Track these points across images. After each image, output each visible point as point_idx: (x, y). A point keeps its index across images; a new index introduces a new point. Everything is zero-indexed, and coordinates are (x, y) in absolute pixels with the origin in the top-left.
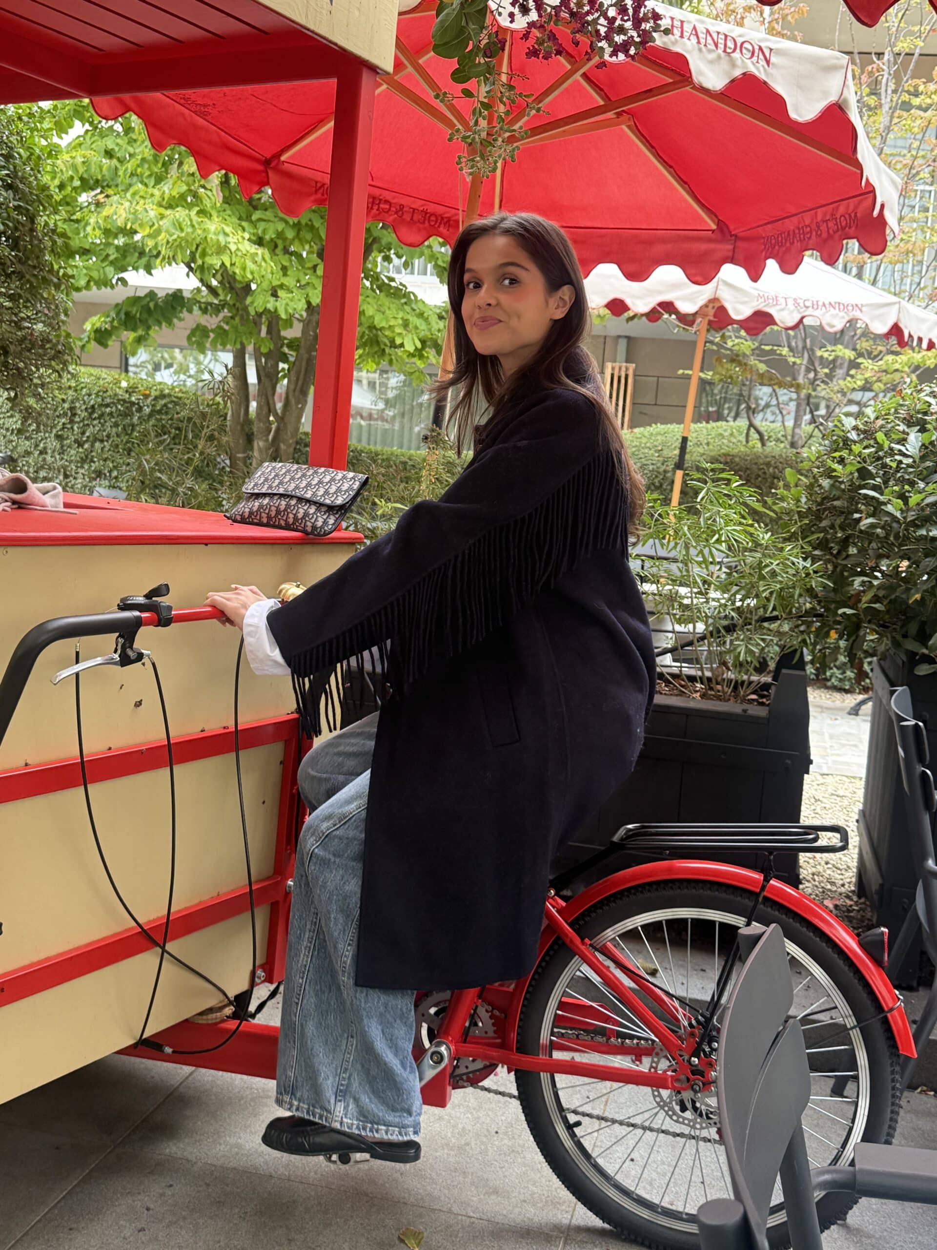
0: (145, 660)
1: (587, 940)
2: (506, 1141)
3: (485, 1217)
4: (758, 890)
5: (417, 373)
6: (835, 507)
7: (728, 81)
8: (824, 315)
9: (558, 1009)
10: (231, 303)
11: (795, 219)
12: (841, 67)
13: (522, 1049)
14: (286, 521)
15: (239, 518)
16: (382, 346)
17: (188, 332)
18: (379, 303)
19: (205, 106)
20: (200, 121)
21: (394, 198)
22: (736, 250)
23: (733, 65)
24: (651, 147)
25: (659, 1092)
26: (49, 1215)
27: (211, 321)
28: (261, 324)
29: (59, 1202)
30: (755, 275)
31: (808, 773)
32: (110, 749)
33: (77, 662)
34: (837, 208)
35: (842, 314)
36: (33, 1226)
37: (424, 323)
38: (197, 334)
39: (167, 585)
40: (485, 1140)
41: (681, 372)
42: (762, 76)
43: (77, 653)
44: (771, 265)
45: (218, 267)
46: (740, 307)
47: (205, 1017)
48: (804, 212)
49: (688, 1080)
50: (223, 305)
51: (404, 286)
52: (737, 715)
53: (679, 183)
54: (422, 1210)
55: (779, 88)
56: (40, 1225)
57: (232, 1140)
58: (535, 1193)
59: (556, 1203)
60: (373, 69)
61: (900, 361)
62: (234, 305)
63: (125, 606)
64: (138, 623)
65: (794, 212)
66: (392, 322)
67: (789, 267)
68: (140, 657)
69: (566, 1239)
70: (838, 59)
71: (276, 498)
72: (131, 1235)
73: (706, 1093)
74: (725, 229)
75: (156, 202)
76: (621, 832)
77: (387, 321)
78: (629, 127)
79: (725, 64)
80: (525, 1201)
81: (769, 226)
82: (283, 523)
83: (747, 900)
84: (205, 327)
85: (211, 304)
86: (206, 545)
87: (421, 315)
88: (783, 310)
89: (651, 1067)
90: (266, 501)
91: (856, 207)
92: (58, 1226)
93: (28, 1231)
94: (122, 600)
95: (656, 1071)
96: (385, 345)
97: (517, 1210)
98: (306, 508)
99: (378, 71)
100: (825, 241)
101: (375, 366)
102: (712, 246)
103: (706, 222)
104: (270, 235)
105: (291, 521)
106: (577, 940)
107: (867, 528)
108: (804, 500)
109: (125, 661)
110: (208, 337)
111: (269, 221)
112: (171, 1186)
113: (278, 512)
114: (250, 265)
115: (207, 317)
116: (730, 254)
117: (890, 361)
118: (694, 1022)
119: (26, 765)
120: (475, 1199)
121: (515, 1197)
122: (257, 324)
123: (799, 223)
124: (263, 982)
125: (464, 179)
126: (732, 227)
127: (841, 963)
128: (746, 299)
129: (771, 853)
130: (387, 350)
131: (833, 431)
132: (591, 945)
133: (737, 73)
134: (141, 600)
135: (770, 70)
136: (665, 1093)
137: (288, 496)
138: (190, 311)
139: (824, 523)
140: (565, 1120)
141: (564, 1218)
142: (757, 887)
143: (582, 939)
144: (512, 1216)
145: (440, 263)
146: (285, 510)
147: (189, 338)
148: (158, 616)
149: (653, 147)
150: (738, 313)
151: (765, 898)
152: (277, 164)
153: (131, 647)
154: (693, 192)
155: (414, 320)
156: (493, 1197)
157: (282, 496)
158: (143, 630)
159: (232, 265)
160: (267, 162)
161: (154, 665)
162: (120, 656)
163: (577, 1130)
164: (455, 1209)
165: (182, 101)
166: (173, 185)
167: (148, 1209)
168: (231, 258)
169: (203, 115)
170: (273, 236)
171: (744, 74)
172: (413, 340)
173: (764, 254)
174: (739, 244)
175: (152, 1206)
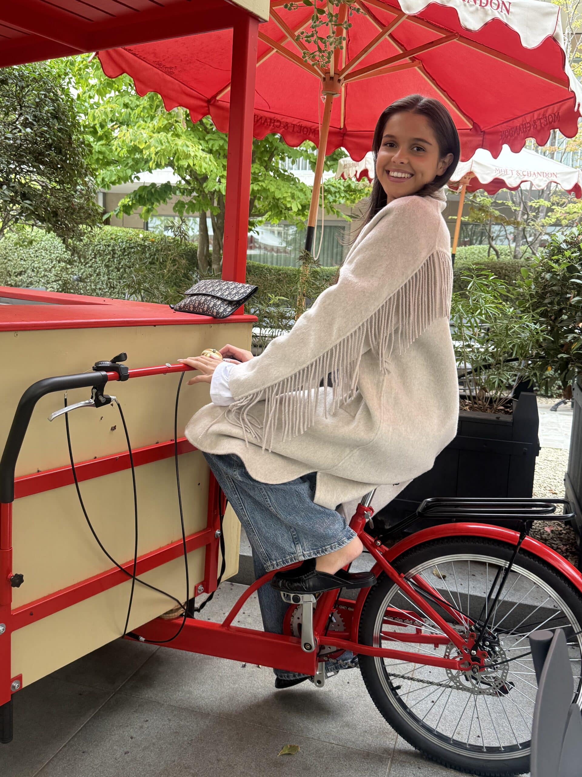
0: (113, 402)
1: (402, 574)
2: (354, 689)
3: (341, 744)
4: (516, 544)
5: (300, 224)
6: (553, 291)
7: (482, 24)
8: (534, 180)
9: (385, 616)
10: (197, 188)
11: (520, 119)
12: (555, 13)
13: (362, 641)
15: (180, 309)
16: (280, 209)
17: (174, 205)
18: (278, 184)
19: (171, 68)
20: (168, 78)
21: (282, 119)
22: (484, 140)
23: (486, 14)
24: (433, 80)
25: (450, 671)
26: (71, 742)
27: (186, 199)
28: (214, 199)
29: (78, 732)
30: (495, 155)
31: (538, 456)
32: (95, 458)
33: (66, 406)
34: (547, 111)
35: (545, 179)
36: (61, 750)
37: (303, 195)
38: (179, 206)
39: (125, 354)
40: (341, 688)
41: (450, 217)
42: (505, 20)
43: (66, 400)
44: (506, 148)
45: (186, 166)
46: (485, 176)
47: (167, 615)
48: (526, 114)
49: (470, 664)
50: (193, 190)
51: (292, 174)
52: (493, 421)
53: (449, 101)
54: (301, 738)
55: (515, 27)
56: (66, 749)
57: (186, 689)
58: (372, 726)
59: (384, 733)
60: (256, 18)
61: (577, 207)
62: (199, 189)
63: (97, 368)
64: (105, 379)
65: (520, 115)
66: (285, 195)
67: (516, 149)
68: (108, 401)
69: (392, 760)
70: (552, 7)
71: (200, 296)
72: (120, 757)
73: (482, 672)
74: (478, 129)
75: (150, 130)
76: (423, 504)
77: (282, 194)
78: (419, 68)
79: (481, 14)
80: (366, 732)
81: (504, 124)
82: (201, 311)
83: (507, 550)
84: (183, 202)
85: (186, 189)
86: (155, 326)
87: (301, 190)
88: (510, 177)
89: (445, 655)
90: (195, 298)
91: (559, 109)
92: (75, 750)
93: (57, 754)
94: (97, 364)
95: (448, 658)
96: (283, 208)
97: (361, 738)
98: (215, 302)
99: (260, 19)
100: (539, 131)
101: (278, 221)
102: (470, 138)
103: (466, 124)
104: (216, 148)
105: (205, 309)
106: (396, 574)
107: (576, 303)
108: (533, 287)
109: (98, 404)
110: (185, 207)
111: (215, 140)
112: (147, 721)
113: (199, 304)
114: (204, 165)
115: (185, 197)
116: (481, 142)
117: (572, 207)
118: (473, 628)
119: (38, 471)
120: (334, 730)
121: (360, 728)
122: (212, 199)
123: (523, 121)
124: (203, 592)
125: (321, 101)
126: (482, 127)
127: (570, 590)
128: (489, 172)
129: (524, 521)
130: (283, 211)
131: (552, 243)
132: (405, 577)
133: (489, 19)
134: (108, 363)
135: (510, 16)
136: (454, 672)
137: (208, 295)
138: (175, 193)
139: (546, 301)
140: (390, 684)
141: (390, 744)
142: (515, 542)
143: (399, 574)
144: (358, 742)
145: (312, 160)
146: (203, 303)
147: (174, 208)
148: (119, 374)
149: (434, 79)
150: (485, 180)
151: (521, 549)
152: (215, 102)
153: (102, 395)
154: (458, 106)
155: (298, 194)
156: (346, 729)
157: (204, 295)
158: (108, 383)
159: (194, 165)
160: (208, 101)
161: (119, 405)
162: (95, 401)
163: (398, 691)
164: (323, 738)
165: (157, 66)
166: (159, 120)
167: (132, 738)
168: (193, 161)
169: (170, 74)
170: (218, 148)
171: (493, 19)
172: (297, 204)
173: (501, 142)
174: (487, 137)
175: (135, 736)
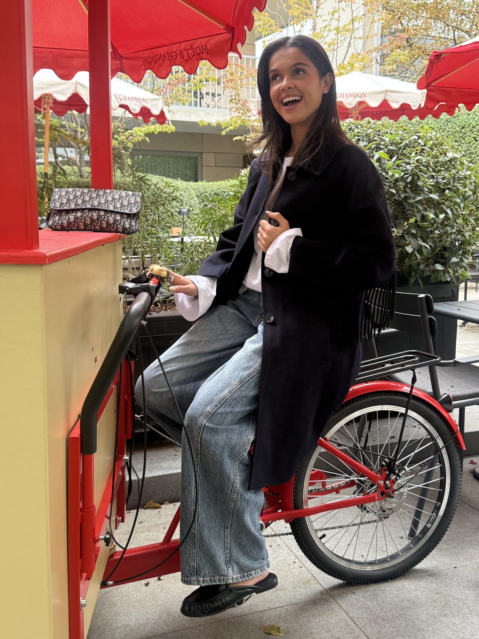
3: (288, 604)
13: (296, 507)
14: (100, 226)
15: (59, 227)
22: (123, 64)
30: (137, 79)
34: (195, 42)
35: (138, 104)
48: (172, 44)
65: (166, 43)
67: (162, 74)
71: (86, 211)
74: (117, 52)
81: (147, 51)
82: (98, 228)
90: (79, 214)
91: (207, 43)
98: (113, 216)
100: (187, 61)
105: (105, 226)
116: (121, 67)
123: (168, 50)
126: (120, 51)
137: (96, 210)
144: (298, 597)
146: (97, 219)
157: (90, 210)
164: (272, 606)
173: (143, 67)
174: (124, 61)
